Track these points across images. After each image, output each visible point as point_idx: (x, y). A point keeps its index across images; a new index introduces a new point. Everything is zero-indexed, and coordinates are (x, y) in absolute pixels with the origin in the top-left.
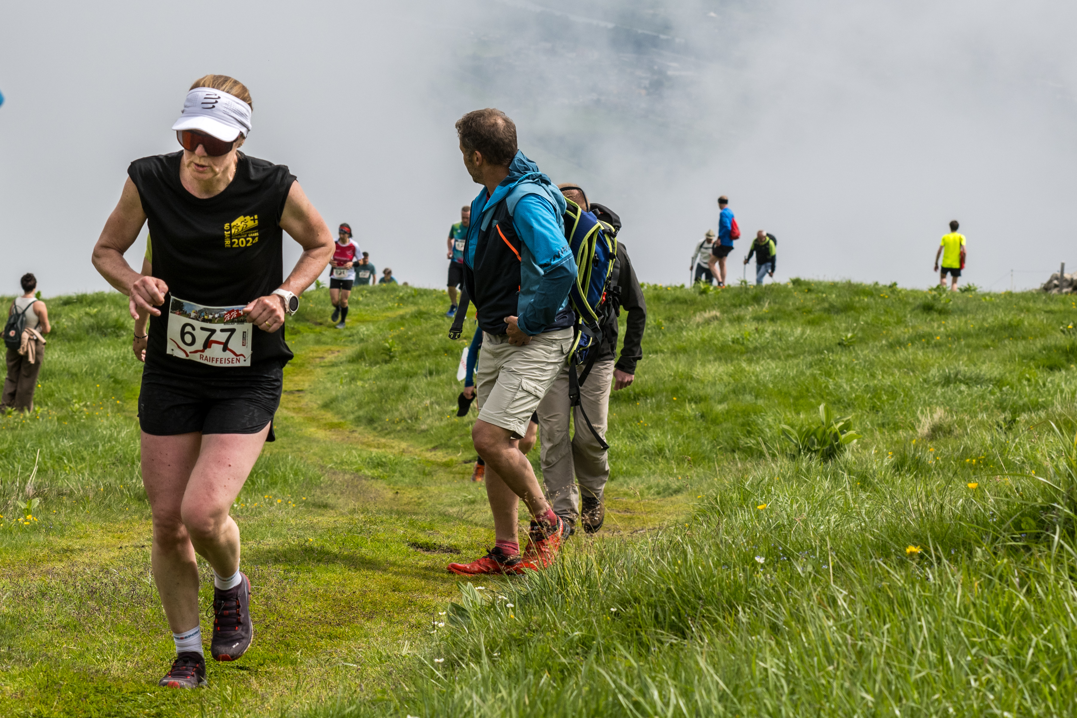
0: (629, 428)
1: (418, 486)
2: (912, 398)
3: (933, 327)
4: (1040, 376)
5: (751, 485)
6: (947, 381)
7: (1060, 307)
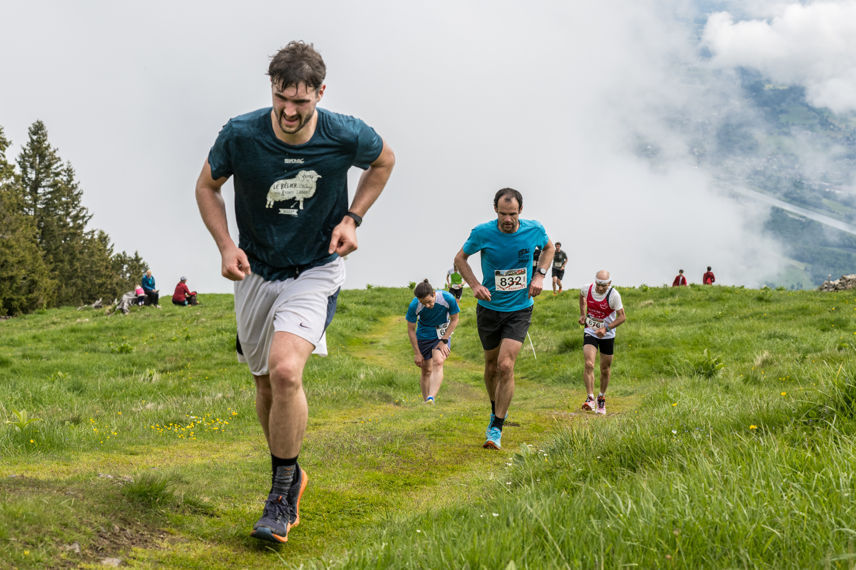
3: (763, 309)
4: (819, 334)
7: (828, 298)
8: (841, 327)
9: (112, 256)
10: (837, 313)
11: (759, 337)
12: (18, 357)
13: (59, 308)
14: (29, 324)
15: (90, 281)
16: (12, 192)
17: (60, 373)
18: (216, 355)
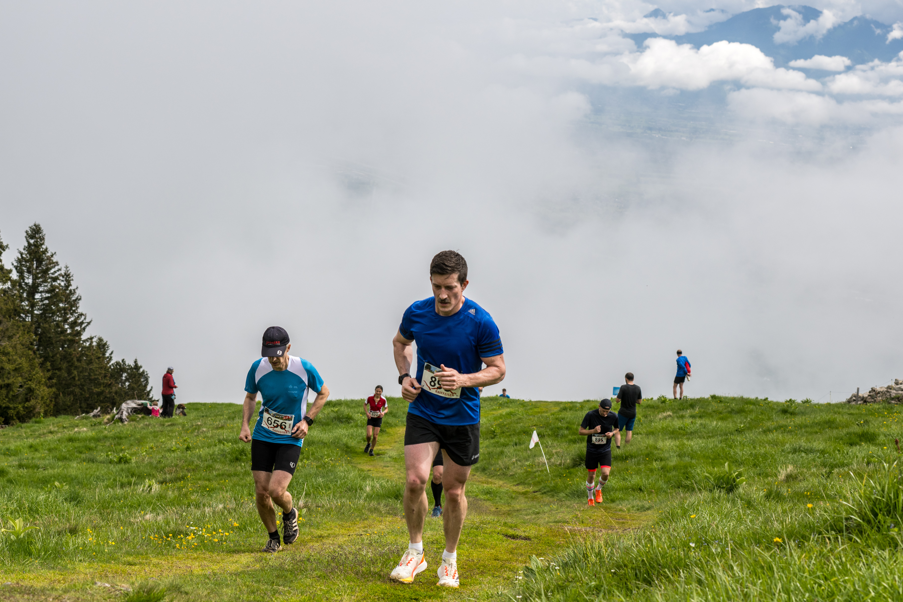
0: (623, 475)
1: (509, 504)
2: (775, 460)
3: (787, 422)
4: (846, 449)
5: (688, 506)
6: (795, 451)
7: (857, 411)
8: (870, 442)
9: (110, 364)
10: (866, 427)
11: (783, 451)
12: (14, 466)
13: (56, 417)
14: (25, 433)
15: (88, 389)
16: (8, 298)
17: (57, 483)
18: (218, 466)
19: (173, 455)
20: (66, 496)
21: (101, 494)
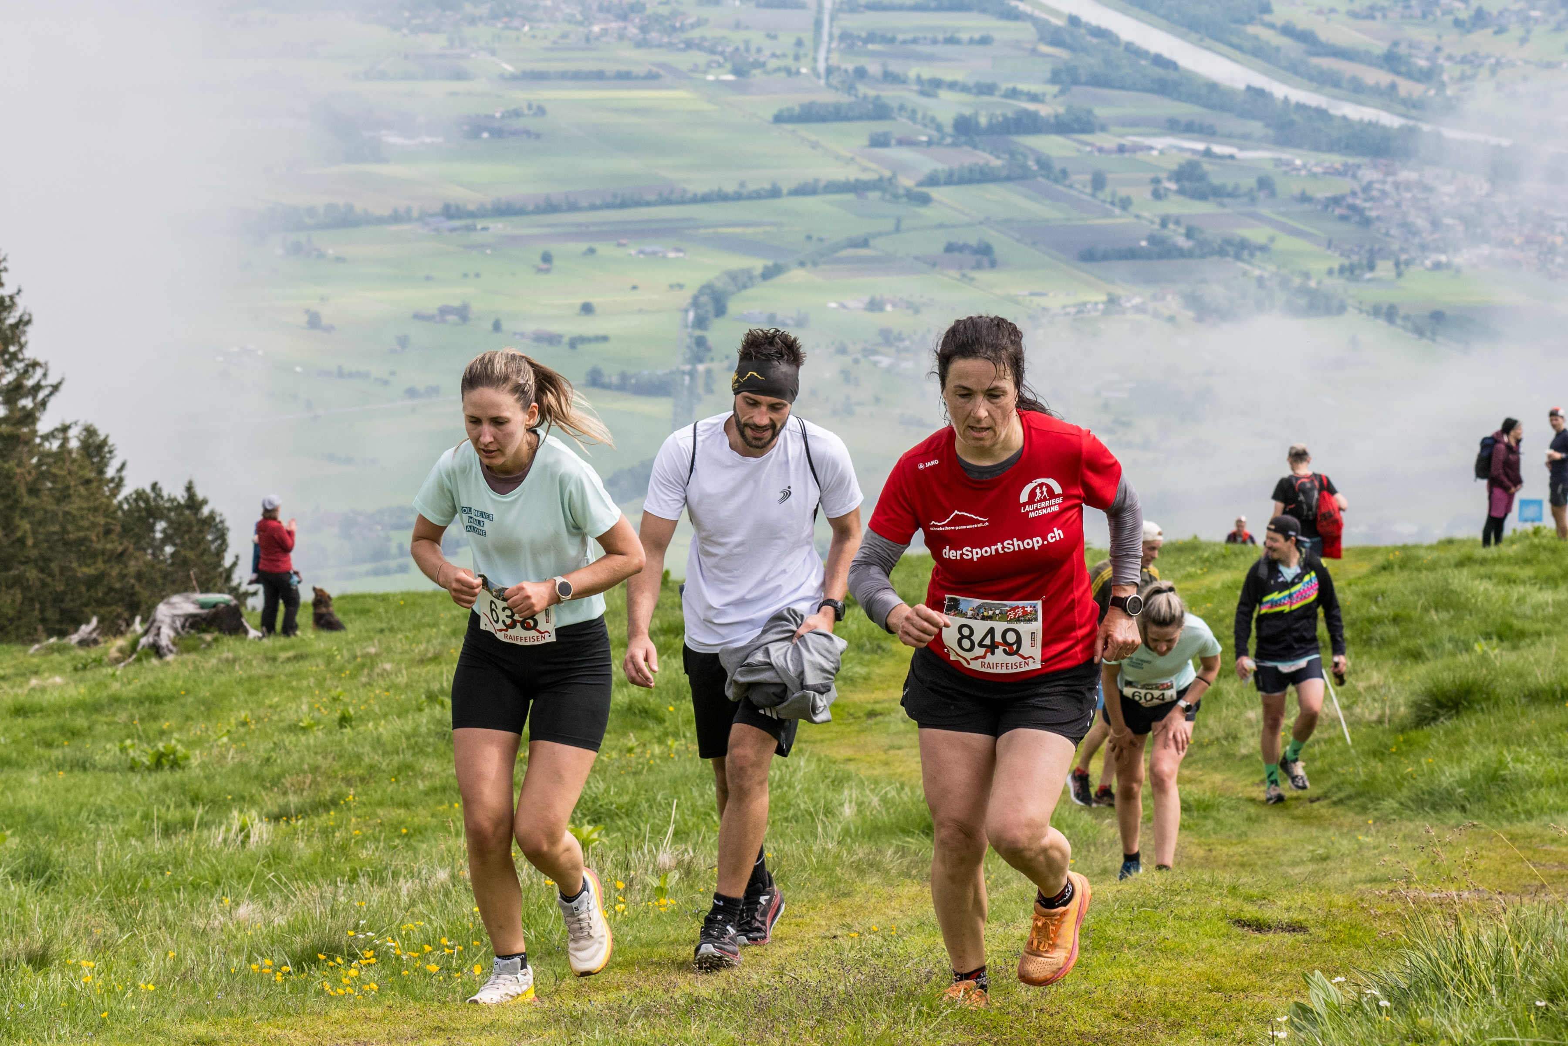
9: (121, 496)
15: (63, 570)
18: (429, 765)
19: (303, 739)
20: (15, 865)
21: (110, 856)
